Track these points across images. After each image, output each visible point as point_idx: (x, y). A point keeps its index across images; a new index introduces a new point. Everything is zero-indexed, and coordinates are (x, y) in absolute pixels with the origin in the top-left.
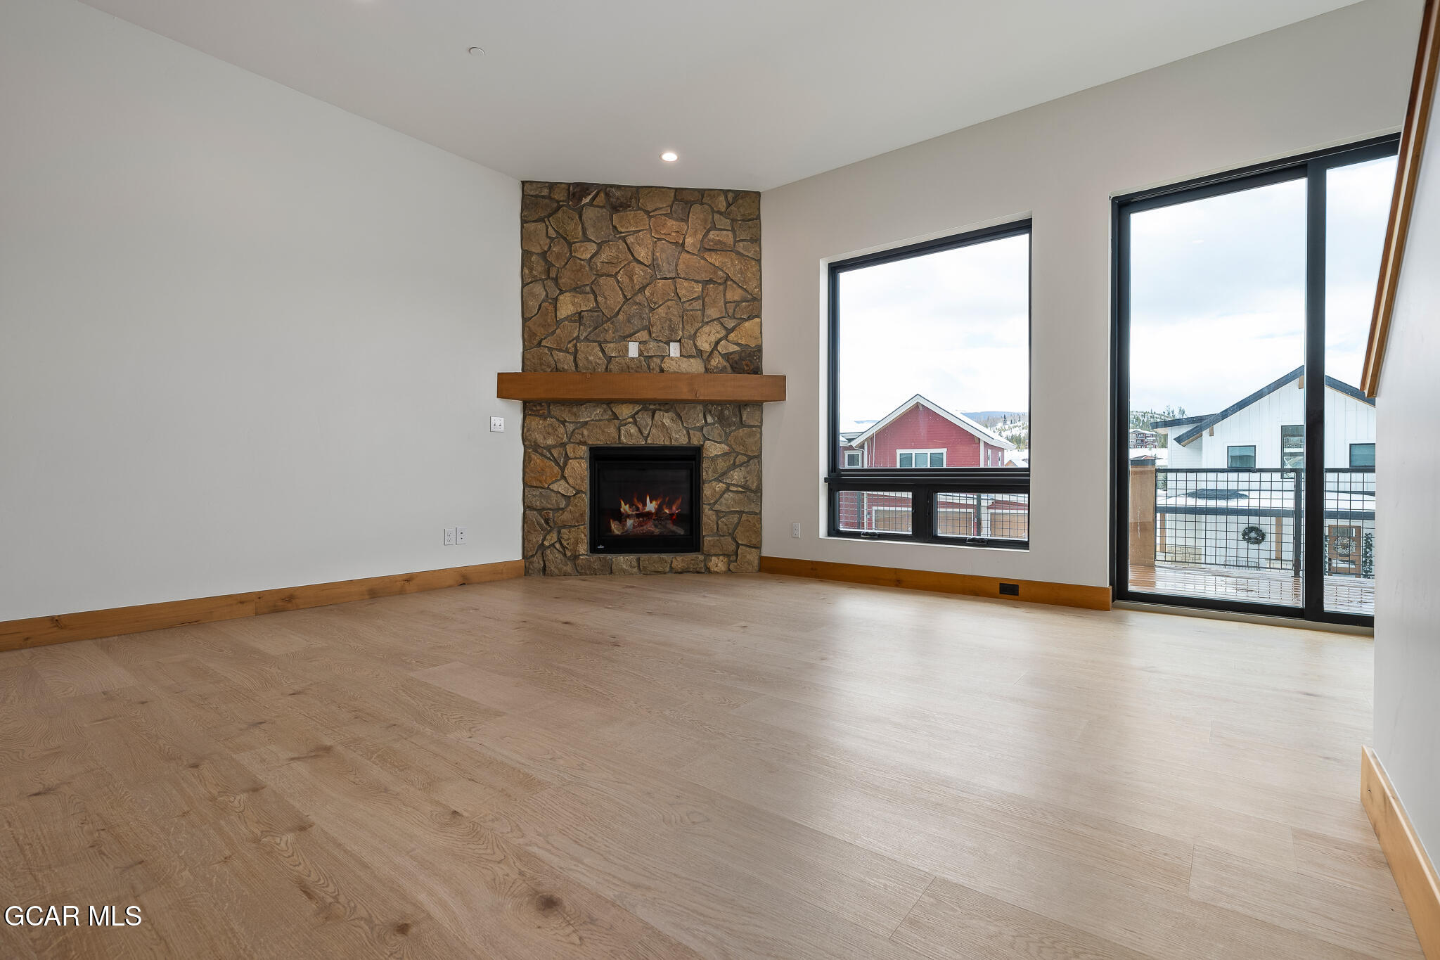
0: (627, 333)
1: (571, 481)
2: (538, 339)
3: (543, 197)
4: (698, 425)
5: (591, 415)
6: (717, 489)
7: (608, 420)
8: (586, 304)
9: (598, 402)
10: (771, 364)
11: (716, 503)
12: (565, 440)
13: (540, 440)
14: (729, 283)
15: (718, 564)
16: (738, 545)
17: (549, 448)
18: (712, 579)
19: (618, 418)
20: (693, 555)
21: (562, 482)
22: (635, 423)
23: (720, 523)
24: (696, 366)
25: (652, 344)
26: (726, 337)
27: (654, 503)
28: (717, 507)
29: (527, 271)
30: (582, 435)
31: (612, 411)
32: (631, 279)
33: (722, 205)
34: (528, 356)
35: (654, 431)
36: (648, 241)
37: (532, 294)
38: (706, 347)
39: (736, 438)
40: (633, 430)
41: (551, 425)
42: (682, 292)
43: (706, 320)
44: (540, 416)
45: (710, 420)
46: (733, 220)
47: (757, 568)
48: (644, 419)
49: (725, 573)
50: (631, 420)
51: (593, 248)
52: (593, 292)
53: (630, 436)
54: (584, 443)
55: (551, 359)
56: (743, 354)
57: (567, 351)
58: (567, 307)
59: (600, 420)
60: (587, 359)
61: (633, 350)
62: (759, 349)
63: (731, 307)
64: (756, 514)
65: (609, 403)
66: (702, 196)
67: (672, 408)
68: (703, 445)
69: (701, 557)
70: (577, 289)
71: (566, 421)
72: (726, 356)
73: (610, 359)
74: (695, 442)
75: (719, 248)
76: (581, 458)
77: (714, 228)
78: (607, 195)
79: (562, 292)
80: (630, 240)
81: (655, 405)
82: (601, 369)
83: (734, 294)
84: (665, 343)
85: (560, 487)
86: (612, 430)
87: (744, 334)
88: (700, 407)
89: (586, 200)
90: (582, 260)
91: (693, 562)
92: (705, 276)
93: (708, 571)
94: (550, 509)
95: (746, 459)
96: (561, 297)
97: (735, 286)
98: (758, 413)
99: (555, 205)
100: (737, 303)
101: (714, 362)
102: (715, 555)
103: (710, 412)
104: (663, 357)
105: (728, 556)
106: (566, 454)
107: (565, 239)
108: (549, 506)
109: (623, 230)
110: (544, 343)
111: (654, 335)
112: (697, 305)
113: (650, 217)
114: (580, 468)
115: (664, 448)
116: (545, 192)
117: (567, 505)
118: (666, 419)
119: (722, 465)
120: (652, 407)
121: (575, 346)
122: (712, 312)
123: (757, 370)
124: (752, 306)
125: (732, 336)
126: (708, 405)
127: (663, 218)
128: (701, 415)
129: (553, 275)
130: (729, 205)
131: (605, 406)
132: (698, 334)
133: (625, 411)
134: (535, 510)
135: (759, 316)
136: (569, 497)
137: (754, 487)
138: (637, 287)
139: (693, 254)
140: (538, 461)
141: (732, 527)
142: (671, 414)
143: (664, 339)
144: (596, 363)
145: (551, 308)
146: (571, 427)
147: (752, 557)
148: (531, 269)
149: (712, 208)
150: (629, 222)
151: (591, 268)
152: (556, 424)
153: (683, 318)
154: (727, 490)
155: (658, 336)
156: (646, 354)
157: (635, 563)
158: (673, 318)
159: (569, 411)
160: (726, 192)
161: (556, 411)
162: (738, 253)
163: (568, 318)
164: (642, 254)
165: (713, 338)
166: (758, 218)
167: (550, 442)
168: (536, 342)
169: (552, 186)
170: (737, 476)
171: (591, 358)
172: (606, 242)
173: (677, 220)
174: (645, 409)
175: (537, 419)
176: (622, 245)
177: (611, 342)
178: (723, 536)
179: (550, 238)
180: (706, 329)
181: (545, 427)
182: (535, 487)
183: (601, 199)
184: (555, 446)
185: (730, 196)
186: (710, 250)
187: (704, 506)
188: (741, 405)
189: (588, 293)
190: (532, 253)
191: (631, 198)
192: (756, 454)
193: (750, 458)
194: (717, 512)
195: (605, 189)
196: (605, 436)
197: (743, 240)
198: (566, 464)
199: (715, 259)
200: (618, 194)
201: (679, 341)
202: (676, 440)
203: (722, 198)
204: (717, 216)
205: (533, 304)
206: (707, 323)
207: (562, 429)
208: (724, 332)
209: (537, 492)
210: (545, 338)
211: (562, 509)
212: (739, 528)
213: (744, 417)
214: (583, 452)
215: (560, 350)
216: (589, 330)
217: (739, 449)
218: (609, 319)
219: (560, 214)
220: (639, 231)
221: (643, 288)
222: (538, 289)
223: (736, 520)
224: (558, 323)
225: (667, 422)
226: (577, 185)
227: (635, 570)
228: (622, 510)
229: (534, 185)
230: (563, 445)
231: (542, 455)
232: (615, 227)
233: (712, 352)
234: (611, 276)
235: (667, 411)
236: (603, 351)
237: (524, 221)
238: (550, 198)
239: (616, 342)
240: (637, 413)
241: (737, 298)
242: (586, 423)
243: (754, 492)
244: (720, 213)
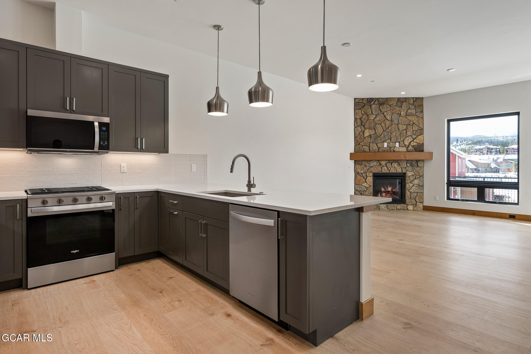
0: (384, 140)
1: (368, 183)
2: (359, 143)
3: (360, 102)
4: (405, 167)
5: (374, 164)
6: (410, 185)
7: (378, 165)
8: (372, 132)
9: (376, 160)
10: (427, 148)
11: (410, 189)
12: (366, 171)
13: (360, 171)
14: (414, 125)
15: (410, 207)
16: (416, 202)
17: (362, 174)
18: (409, 211)
19: (381, 165)
20: (403, 205)
21: (366, 183)
22: (386, 166)
23: (411, 195)
24: (404, 149)
25: (391, 143)
26: (413, 141)
27: (390, 188)
28: (410, 191)
29: (356, 124)
30: (371, 170)
31: (380, 163)
32: (385, 125)
33: (412, 102)
34: (356, 147)
35: (392, 168)
36: (389, 113)
37: (357, 130)
38: (407, 143)
39: (416, 171)
40: (386, 168)
41: (363, 167)
42: (400, 128)
43: (407, 136)
44: (359, 164)
45: (408, 165)
46: (415, 106)
47: (422, 209)
48: (389, 165)
49: (413, 210)
50: (385, 165)
51: (374, 116)
52: (374, 129)
53: (385, 170)
54: (372, 172)
55: (362, 148)
56: (418, 146)
57: (367, 146)
58: (367, 133)
59: (376, 165)
60: (373, 148)
61: (386, 145)
62: (423, 144)
63: (414, 132)
64: (422, 193)
65: (379, 161)
66: (406, 100)
67: (397, 162)
68: (406, 173)
69: (405, 205)
70: (370, 128)
71: (366, 166)
72: (413, 146)
73: (379, 148)
74: (404, 172)
75: (411, 115)
76: (371, 176)
77: (409, 108)
78: (378, 101)
79: (365, 129)
80: (385, 113)
81: (392, 161)
82: (377, 151)
83: (415, 128)
84: (395, 143)
85: (365, 184)
86: (380, 168)
87: (418, 140)
88: (405, 161)
89: (372, 103)
90: (371, 120)
91: (403, 207)
92: (407, 123)
93: (408, 209)
94: (362, 191)
95: (419, 176)
96: (365, 131)
97: (416, 125)
98: (423, 163)
99: (364, 104)
100: (416, 131)
101: (409, 148)
102: (410, 205)
103: (408, 163)
104: (394, 147)
105: (414, 205)
106: (367, 175)
107: (366, 114)
108: (362, 190)
109: (383, 111)
110: (360, 144)
111: (392, 141)
112: (404, 132)
113: (391, 107)
114: (370, 179)
115: (394, 173)
116: (361, 101)
117: (367, 190)
118: (395, 165)
119: (412, 178)
120: (391, 161)
121: (369, 144)
122: (409, 133)
123: (422, 151)
124: (421, 131)
125: (415, 140)
126: (407, 161)
127: (395, 107)
128: (406, 164)
129: (363, 124)
130: (414, 102)
131: (377, 161)
132: (405, 140)
133: (383, 163)
134: (358, 191)
135: (423, 134)
136: (367, 187)
137: (421, 185)
138: (387, 127)
139: (403, 117)
140: (359, 177)
141: (415, 197)
142: (397, 164)
143: (395, 142)
144: (375, 149)
145: (362, 134)
146: (368, 167)
147: (421, 206)
148: (357, 123)
149: (409, 103)
150: (385, 108)
151: (374, 122)
152: (364, 167)
153: (400, 135)
154: (413, 186)
155: (393, 141)
156: (389, 146)
157: (386, 207)
158: (397, 136)
159: (367, 163)
160: (413, 98)
161: (364, 163)
162: (417, 116)
163: (367, 137)
164: (389, 117)
165: (409, 141)
166: (423, 105)
167: (362, 172)
168: (358, 144)
169: (363, 99)
170: (416, 182)
171: (374, 148)
172: (378, 114)
173: (398, 107)
174: (389, 162)
175: (358, 165)
176: (382, 115)
177: (379, 143)
178: (412, 199)
179: (362, 114)
180: (407, 138)
181: (361, 168)
182: (358, 185)
183: (377, 102)
184: (363, 173)
185: (414, 99)
186: (408, 115)
187: (406, 190)
188: (417, 161)
189: (373, 129)
190: (357, 119)
191: (385, 102)
192: (422, 175)
193: (420, 176)
194: (410, 192)
195: (378, 99)
196: (377, 170)
197: (418, 112)
198: (366, 178)
199: (409, 118)
200: (381, 100)
201: (399, 142)
202: (398, 171)
203: (412, 100)
204: (410, 105)
205: (357, 133)
206: (407, 137)
207: (365, 168)
208: (412, 139)
209: (358, 186)
210: (361, 142)
211: (365, 191)
212: (417, 197)
213: (419, 164)
214: (371, 174)
215: (365, 146)
216: (373, 140)
217: (417, 174)
218: (379, 137)
219: (365, 107)
220: (387, 111)
221: (389, 127)
222: (359, 129)
223: (416, 195)
224: (364, 138)
225: (396, 166)
226: (370, 98)
227: (386, 209)
228: (382, 190)
229: (358, 99)
230: (366, 173)
231: (360, 175)
232: (381, 110)
233: (409, 145)
234: (379, 124)
235: (396, 163)
236: (377, 145)
237: (355, 110)
238: (362, 102)
239: (381, 143)
240: (387, 163)
241: (416, 129)
242: (372, 166)
243: (421, 186)
244: (411, 104)
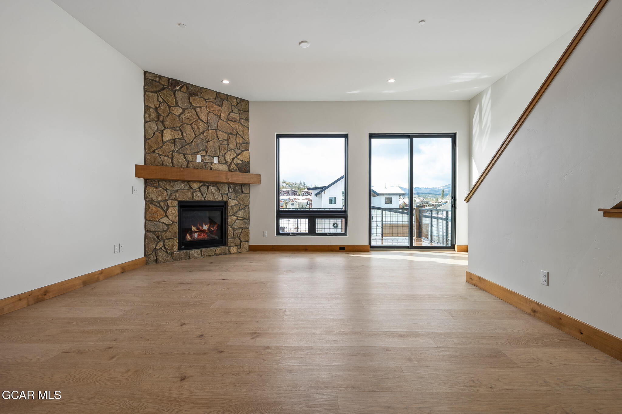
0: (196, 151)
1: (170, 217)
2: (153, 149)
3: (156, 81)
4: (226, 192)
5: (180, 187)
6: (233, 219)
7: (187, 189)
8: (178, 136)
9: (183, 181)
10: (253, 169)
11: (233, 224)
12: (167, 198)
13: (155, 198)
14: (238, 135)
15: (234, 250)
16: (241, 241)
17: (159, 202)
18: (232, 256)
19: (192, 188)
20: (223, 247)
21: (166, 218)
22: (200, 191)
23: (234, 233)
24: (225, 168)
25: (207, 157)
26: (237, 157)
27: (207, 226)
28: (233, 226)
29: (147, 115)
30: (176, 196)
31: (189, 185)
32: (198, 128)
33: (235, 104)
34: (148, 157)
35: (208, 195)
36: (205, 112)
37: (150, 127)
38: (229, 160)
39: (240, 198)
40: (199, 194)
41: (160, 191)
42: (220, 136)
43: (229, 149)
44: (154, 186)
45: (230, 190)
46: (239, 110)
47: (248, 250)
48: (204, 189)
49: (236, 253)
50: (198, 190)
51: (181, 111)
52: (181, 130)
53: (198, 197)
54: (177, 200)
55: (160, 159)
56: (243, 165)
57: (168, 156)
58: (168, 135)
59: (184, 189)
60: (178, 161)
61: (199, 159)
62: (249, 163)
63: (238, 145)
64: (247, 228)
65: (188, 182)
66: (228, 97)
67: (215, 185)
68: (227, 201)
69: (227, 248)
70: (173, 128)
71: (167, 189)
72: (237, 165)
73: (188, 162)
74: (225, 200)
75: (233, 120)
76: (175, 207)
77: (232, 111)
78: (187, 87)
79: (165, 128)
80: (198, 110)
81: (208, 183)
82: (185, 166)
83: (239, 140)
84: (212, 157)
85: (165, 220)
86: (189, 194)
87: (243, 157)
88: (227, 185)
89: (177, 88)
90: (176, 115)
91: (224, 250)
92: (229, 131)
93: (230, 253)
94: (159, 231)
95: (244, 206)
96: (165, 131)
97: (240, 136)
98: (248, 188)
99: (162, 87)
100: (241, 144)
101: (232, 167)
102: (233, 246)
103: (230, 187)
104: (212, 163)
105: (237, 246)
106: (168, 205)
107: (167, 104)
108: (159, 230)
109: (195, 105)
110: (156, 151)
111: (208, 153)
112: (226, 142)
113: (206, 102)
114: (174, 212)
115: (212, 202)
116: (157, 79)
117: (168, 229)
118: (213, 189)
119: (235, 209)
120: (207, 184)
121: (172, 154)
122: (231, 146)
123: (248, 172)
124: (246, 146)
125: (239, 157)
126: (229, 184)
127: (212, 103)
128: (227, 188)
129: (161, 119)
130: (238, 104)
131: (186, 183)
132: (226, 155)
133: (195, 186)
134: (151, 232)
135: (248, 150)
136: (169, 225)
137: (247, 218)
138: (201, 131)
139: (224, 121)
140: (153, 208)
141: (239, 234)
142: (215, 188)
143: (212, 156)
144: (182, 163)
145: (160, 135)
146: (170, 192)
147: (246, 245)
148: (150, 115)
149: (231, 104)
150: (197, 102)
151: (179, 120)
152: (162, 190)
153: (220, 147)
154: (237, 219)
155: (210, 154)
156: (204, 161)
157: (200, 253)
158: (216, 147)
159: (169, 185)
160: (237, 98)
161: (162, 184)
162: (241, 124)
163: (169, 141)
164: (203, 117)
165: (232, 157)
166: (248, 111)
167: (159, 199)
168: (152, 151)
169: (160, 77)
170: (241, 213)
171: (180, 161)
172: (187, 109)
173: (217, 105)
174: (204, 185)
175: (153, 188)
176: (194, 112)
177: (189, 154)
178: (235, 238)
179: (159, 101)
180: (229, 153)
181: (157, 192)
182: (151, 221)
183: (184, 89)
184: (161, 201)
185: (238, 100)
186: (231, 121)
187: (228, 226)
188: (242, 185)
189: (178, 131)
190: (150, 108)
191: (198, 92)
192: (248, 205)
193: (246, 206)
194: (233, 228)
195: (187, 85)
196: (186, 196)
197: (243, 119)
198: (167, 209)
199: (232, 124)
200: (192, 88)
201: (218, 157)
202: (217, 199)
203: (235, 100)
204: (233, 107)
205: (151, 132)
206: (229, 150)
207: (165, 193)
208: (235, 155)
209: (153, 223)
210: (157, 149)
211: (165, 231)
212: (242, 234)
213: (244, 190)
214: (176, 203)
215: (165, 156)
216: (179, 148)
217: (241, 203)
218: (188, 144)
219: (165, 91)
220: (201, 107)
221: (203, 133)
222: (154, 125)
223: (240, 231)
224: (164, 143)
225: (213, 191)
226: (174, 80)
227: (200, 256)
228: (192, 229)
229: (151, 75)
230: (166, 201)
231: (155, 205)
232: (191, 103)
233: (231, 163)
234: (189, 124)
235: (214, 186)
236: (185, 158)
237: (145, 91)
238: (159, 82)
239: (191, 155)
240: (201, 187)
241: (241, 142)
242: (177, 190)
243: (246, 219)
244: (234, 106)
